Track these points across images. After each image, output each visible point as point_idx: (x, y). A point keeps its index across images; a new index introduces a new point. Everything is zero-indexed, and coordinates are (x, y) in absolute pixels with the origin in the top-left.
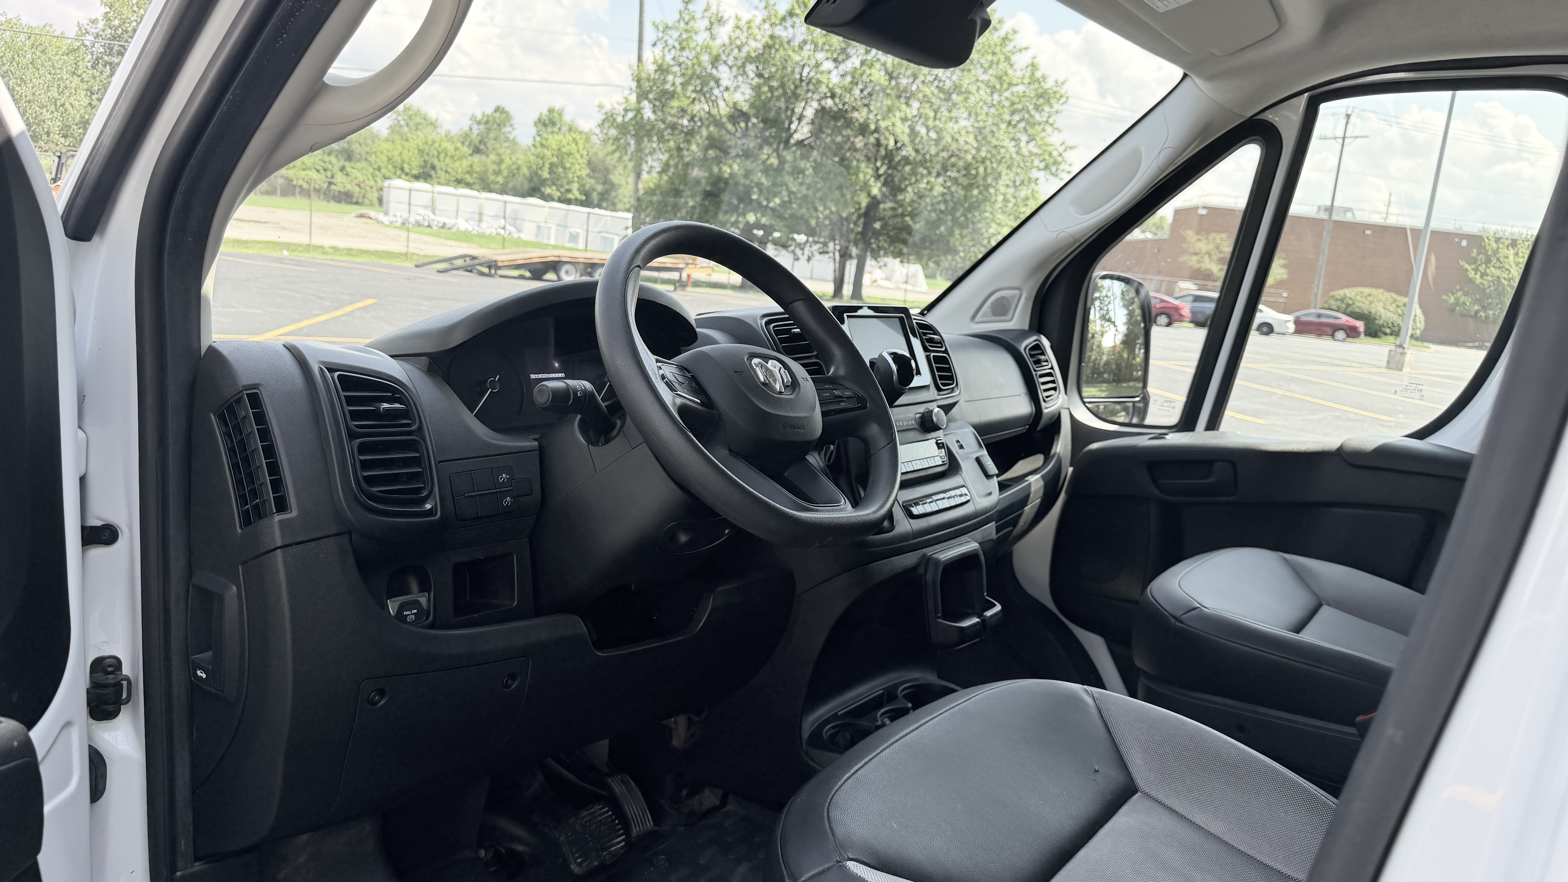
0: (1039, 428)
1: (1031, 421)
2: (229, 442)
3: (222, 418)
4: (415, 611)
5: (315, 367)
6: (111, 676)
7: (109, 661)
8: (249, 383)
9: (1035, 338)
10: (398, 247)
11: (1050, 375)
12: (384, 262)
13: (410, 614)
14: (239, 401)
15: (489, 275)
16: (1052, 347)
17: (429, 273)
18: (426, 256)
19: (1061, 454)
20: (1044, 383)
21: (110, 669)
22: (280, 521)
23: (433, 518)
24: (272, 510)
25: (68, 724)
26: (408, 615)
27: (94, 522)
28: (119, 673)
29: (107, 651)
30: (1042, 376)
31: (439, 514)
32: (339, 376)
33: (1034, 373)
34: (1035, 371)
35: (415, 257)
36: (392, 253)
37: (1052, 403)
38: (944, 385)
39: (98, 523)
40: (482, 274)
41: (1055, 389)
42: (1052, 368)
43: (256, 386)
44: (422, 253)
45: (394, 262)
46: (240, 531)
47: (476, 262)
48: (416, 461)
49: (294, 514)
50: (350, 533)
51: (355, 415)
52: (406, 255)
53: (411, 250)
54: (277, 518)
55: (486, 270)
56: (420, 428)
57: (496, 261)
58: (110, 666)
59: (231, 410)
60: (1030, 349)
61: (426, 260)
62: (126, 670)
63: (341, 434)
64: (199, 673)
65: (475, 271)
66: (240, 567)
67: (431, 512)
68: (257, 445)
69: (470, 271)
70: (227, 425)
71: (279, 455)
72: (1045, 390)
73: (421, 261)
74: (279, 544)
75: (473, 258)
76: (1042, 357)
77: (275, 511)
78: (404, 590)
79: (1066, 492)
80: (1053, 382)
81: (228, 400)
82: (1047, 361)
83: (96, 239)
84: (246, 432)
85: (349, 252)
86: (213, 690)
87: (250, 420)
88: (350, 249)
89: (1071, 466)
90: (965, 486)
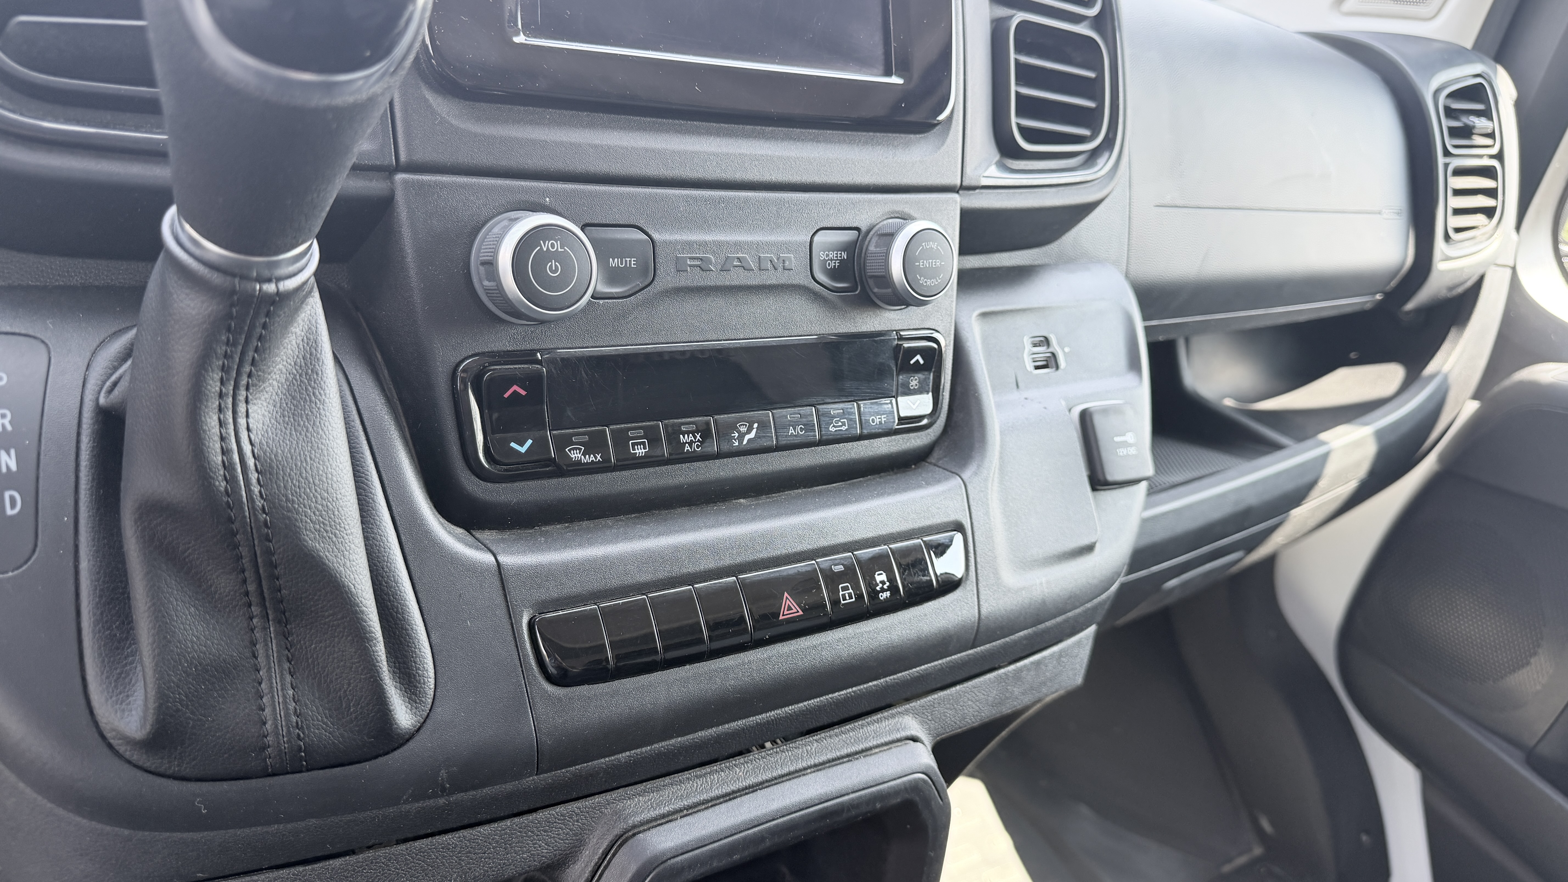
0: (1410, 306)
1: (1393, 284)
9: (1478, 68)
11: (1487, 172)
16: (1519, 105)
19: (1452, 379)
20: (1458, 192)
30: (1460, 172)
33: (1441, 160)
34: (1447, 153)
37: (1467, 247)
38: (1031, 135)
41: (1489, 212)
42: (1500, 157)
60: (1451, 95)
72: (1458, 212)
76: (1481, 123)
79: (1442, 458)
80: (1491, 193)
82: (1491, 135)
89: (1475, 397)
90: (959, 527)
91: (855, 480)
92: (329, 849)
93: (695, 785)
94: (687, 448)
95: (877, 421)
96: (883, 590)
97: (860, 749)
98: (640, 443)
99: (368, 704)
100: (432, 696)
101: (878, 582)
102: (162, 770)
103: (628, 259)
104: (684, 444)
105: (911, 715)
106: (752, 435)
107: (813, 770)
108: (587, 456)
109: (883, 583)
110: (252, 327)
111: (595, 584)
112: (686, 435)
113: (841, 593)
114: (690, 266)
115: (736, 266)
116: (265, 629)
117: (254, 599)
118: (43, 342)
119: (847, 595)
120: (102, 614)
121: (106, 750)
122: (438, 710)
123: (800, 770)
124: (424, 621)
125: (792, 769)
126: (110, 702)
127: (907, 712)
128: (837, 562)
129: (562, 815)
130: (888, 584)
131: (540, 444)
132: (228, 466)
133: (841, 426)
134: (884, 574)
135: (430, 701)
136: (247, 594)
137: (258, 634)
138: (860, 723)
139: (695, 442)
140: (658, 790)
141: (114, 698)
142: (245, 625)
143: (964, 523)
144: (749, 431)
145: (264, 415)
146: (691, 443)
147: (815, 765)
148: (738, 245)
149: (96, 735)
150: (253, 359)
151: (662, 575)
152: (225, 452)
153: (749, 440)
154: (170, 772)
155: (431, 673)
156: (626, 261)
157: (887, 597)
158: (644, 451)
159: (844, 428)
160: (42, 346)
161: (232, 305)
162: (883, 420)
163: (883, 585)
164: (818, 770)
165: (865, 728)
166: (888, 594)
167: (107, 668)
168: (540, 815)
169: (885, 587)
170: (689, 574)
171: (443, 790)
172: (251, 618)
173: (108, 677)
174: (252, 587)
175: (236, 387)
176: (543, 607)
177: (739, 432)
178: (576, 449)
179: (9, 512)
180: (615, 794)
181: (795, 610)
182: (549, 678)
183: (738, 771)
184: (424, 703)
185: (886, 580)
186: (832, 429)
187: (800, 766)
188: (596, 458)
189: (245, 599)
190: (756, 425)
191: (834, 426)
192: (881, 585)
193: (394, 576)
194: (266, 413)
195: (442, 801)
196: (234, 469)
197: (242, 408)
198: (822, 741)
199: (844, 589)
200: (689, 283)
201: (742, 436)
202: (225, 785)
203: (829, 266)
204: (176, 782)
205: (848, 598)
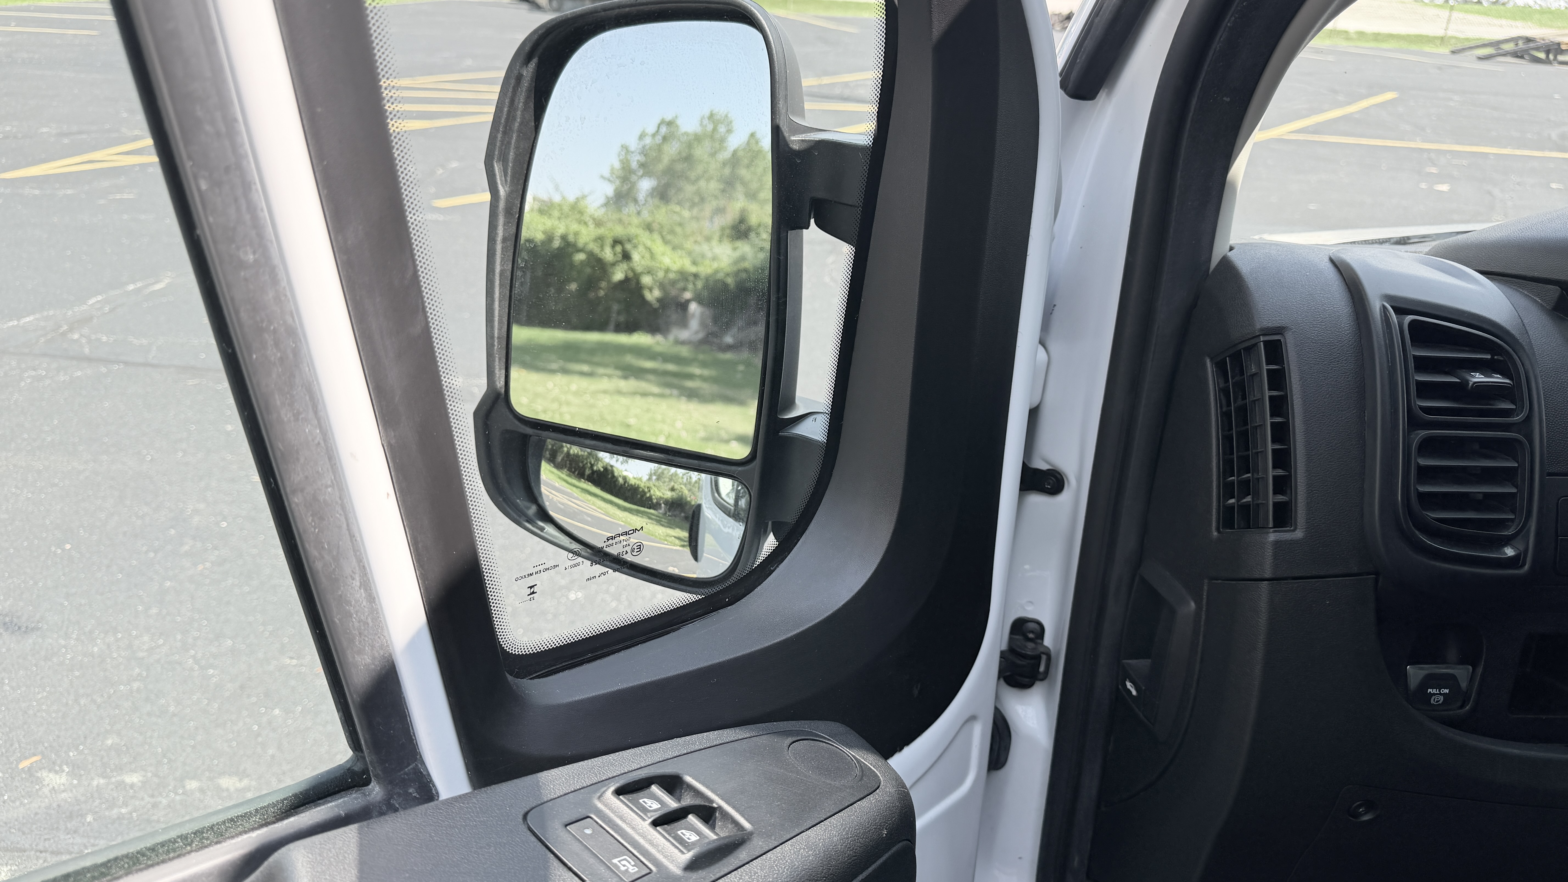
2: (1224, 402)
3: (1221, 367)
4: (1447, 691)
5: (1376, 305)
6: (1030, 645)
7: (1031, 626)
8: (1270, 325)
10: (1435, 30)
12: (1414, 47)
13: (1437, 695)
14: (1251, 349)
15: (1547, 62)
17: (1468, 61)
18: (1467, 39)
21: (1031, 636)
22: (1277, 544)
23: (1516, 572)
24: (1268, 523)
25: (973, 718)
26: (1434, 694)
27: (1040, 464)
28: (1039, 641)
29: (1030, 612)
31: (1527, 567)
32: (1412, 323)
35: (1453, 41)
36: (1427, 37)
39: (1044, 467)
40: (1537, 60)
43: (1280, 330)
44: (1462, 36)
45: (1428, 49)
46: (1215, 534)
47: (1532, 45)
48: (1506, 476)
49: (1299, 534)
50: (1377, 574)
51: (1424, 390)
52: (1442, 39)
53: (1450, 33)
54: (1272, 537)
55: (1542, 55)
56: (1529, 418)
57: (1559, 44)
58: (1032, 632)
59: (1237, 357)
61: (1467, 44)
62: (1048, 641)
63: (1397, 419)
64: (1129, 685)
65: (1526, 57)
66: (1206, 581)
67: (1513, 562)
68: (1264, 420)
69: (1522, 57)
70: (1226, 381)
71: (1295, 442)
73: (1459, 46)
74: (1268, 574)
75: (1528, 40)
77: (1271, 525)
78: (1436, 658)
81: (1236, 345)
83: (1102, 95)
84: (1252, 398)
85: (1377, 37)
86: (1141, 715)
87: (1261, 381)
88: (1379, 34)
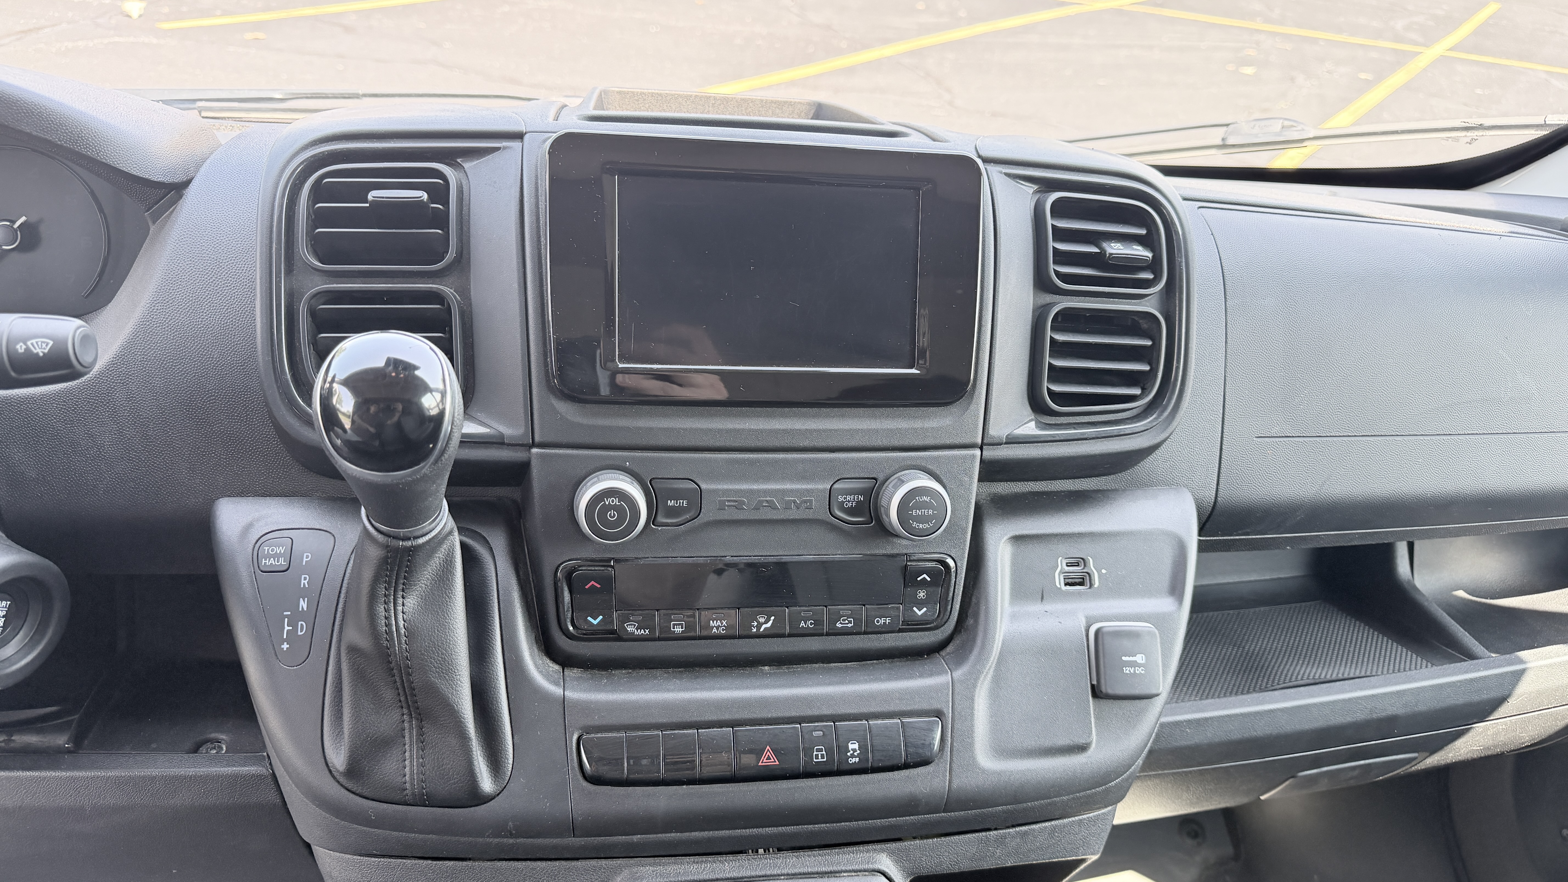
38: (1062, 398)
90: (939, 714)
91: (868, 662)
92: (445, 854)
93: (692, 867)
94: (715, 630)
95: (882, 621)
96: (853, 756)
97: (829, 871)
98: (679, 625)
99: (464, 775)
100: (509, 776)
101: (850, 749)
102: (354, 790)
103: (681, 501)
104: (713, 627)
105: (886, 854)
106: (769, 625)
107: (786, 877)
108: (639, 630)
109: (854, 750)
110: (401, 562)
111: (626, 719)
112: (715, 621)
113: (815, 753)
114: (728, 506)
115: (765, 506)
116: (410, 722)
117: (404, 705)
118: (333, 536)
119: (820, 755)
120: (335, 697)
121: (327, 772)
122: (511, 785)
123: (775, 875)
124: (511, 727)
125: (768, 873)
126: (332, 746)
127: (883, 851)
128: (818, 728)
129: (593, 867)
130: (858, 752)
131: (608, 620)
132: (389, 633)
133: (848, 624)
134: (857, 744)
135: (507, 778)
136: (400, 701)
137: (406, 725)
138: (837, 851)
139: (721, 627)
140: (664, 865)
141: (334, 745)
142: (399, 718)
143: (945, 710)
144: (766, 622)
145: (414, 604)
146: (718, 628)
147: (788, 875)
148: (766, 492)
149: (324, 764)
150: (405, 576)
151: (675, 719)
152: (388, 625)
153: (765, 629)
154: (357, 792)
155: (511, 761)
156: (680, 502)
157: (855, 762)
158: (681, 630)
159: (850, 625)
160: (333, 538)
161: (388, 552)
162: (887, 621)
163: (854, 752)
164: (790, 879)
165: (841, 855)
166: (857, 760)
167: (333, 728)
168: (579, 864)
169: (855, 754)
170: (696, 722)
171: (511, 834)
172: (403, 715)
173: (333, 733)
174: (402, 699)
175: (395, 591)
176: (588, 730)
177: (758, 622)
178: (632, 625)
179: (300, 633)
180: (632, 861)
181: (773, 760)
182: (585, 777)
183: (727, 865)
184: (503, 779)
185: (857, 749)
186: (839, 625)
187: (776, 872)
188: (645, 632)
189: (399, 704)
190: (773, 618)
191: (841, 623)
192: (852, 752)
193: (496, 698)
194: (416, 603)
195: (511, 841)
196: (393, 635)
197: (400, 601)
198: (801, 858)
199: (818, 750)
200: (726, 517)
201: (760, 625)
202: (385, 805)
203: (846, 505)
204: (361, 798)
205: (820, 758)
